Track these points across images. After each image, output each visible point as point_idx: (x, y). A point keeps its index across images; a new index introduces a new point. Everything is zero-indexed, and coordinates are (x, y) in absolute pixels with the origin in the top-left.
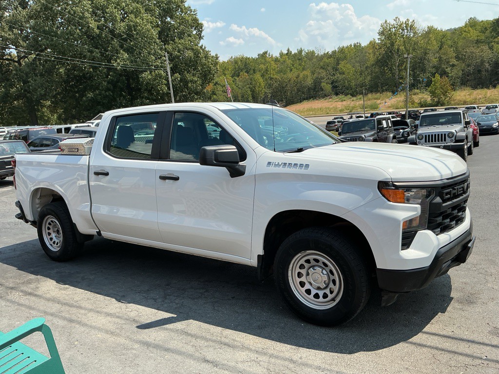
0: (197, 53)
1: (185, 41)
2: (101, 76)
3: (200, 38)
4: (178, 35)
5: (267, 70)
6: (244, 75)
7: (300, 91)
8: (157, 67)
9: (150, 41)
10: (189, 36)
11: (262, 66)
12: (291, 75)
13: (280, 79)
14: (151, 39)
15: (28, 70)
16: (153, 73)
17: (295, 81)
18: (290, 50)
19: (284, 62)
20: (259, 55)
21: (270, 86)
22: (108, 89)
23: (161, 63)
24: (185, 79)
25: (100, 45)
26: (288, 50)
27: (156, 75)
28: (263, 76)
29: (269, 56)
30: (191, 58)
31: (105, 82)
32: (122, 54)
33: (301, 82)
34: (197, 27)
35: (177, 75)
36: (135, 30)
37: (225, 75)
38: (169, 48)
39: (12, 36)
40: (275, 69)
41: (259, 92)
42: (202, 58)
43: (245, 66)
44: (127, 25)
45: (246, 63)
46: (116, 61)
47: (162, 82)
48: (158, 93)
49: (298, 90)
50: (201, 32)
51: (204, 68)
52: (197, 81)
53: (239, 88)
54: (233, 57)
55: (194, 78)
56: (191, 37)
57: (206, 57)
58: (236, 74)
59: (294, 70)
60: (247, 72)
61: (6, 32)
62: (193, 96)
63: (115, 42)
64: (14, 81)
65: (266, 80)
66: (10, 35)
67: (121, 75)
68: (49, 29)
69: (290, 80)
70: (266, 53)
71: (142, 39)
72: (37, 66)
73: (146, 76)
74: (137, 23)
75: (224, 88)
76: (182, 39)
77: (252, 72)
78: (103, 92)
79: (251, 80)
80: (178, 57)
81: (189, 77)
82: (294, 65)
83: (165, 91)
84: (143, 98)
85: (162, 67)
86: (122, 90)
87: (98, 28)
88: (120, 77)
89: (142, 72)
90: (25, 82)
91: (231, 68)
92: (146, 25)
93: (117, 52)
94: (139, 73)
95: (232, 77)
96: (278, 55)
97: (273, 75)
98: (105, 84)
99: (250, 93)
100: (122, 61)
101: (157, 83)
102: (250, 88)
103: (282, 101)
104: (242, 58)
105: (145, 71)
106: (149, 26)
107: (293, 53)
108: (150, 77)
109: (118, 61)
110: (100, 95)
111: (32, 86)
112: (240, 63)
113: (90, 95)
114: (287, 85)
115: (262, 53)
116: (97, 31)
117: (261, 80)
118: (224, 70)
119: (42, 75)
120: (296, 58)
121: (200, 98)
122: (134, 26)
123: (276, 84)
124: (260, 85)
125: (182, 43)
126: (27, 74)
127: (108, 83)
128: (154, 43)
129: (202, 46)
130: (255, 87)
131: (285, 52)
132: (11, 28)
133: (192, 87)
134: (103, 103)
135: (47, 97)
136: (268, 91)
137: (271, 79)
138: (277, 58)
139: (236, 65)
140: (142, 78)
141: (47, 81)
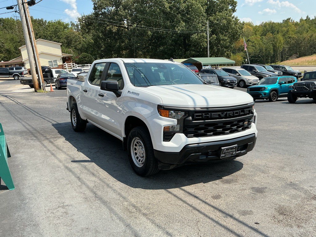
0: (229, 21)
1: (223, 14)
2: (168, 37)
3: (234, 11)
4: (219, 9)
5: (288, 31)
6: (270, 35)
7: (312, 47)
8: (202, 31)
9: (199, 15)
10: (226, 10)
11: (285, 29)
12: (306, 35)
13: (297, 38)
14: (200, 14)
15: (130, 33)
16: (199, 35)
17: (308, 39)
18: (309, 17)
19: (303, 25)
20: (283, 21)
21: (288, 43)
22: (171, 45)
23: (205, 28)
24: (219, 38)
25: (170, 18)
26: (307, 17)
27: (201, 36)
28: (284, 35)
29: (292, 21)
30: (225, 25)
31: (170, 40)
32: (182, 23)
33: (313, 40)
34: (232, 4)
35: (214, 36)
36: (191, 8)
37: (256, 34)
38: (212, 18)
39: (125, 14)
40: (294, 31)
41: (279, 47)
42: (232, 24)
43: (271, 28)
44: (187, 5)
45: (272, 26)
46: (178, 28)
47: (204, 40)
48: (201, 48)
49: (311, 46)
50: (235, 7)
51: (233, 31)
52: (227, 39)
53: (264, 44)
54: (264, 23)
55: (225, 38)
56: (227, 11)
57: (236, 24)
58: (264, 34)
59: (310, 31)
60: (273, 33)
61: (121, 12)
62: (223, 49)
63: (179, 16)
64: (124, 40)
65: (286, 38)
66: (123, 13)
67: (180, 36)
68: (143, 9)
69: (304, 39)
70: (289, 19)
71: (195, 13)
72: (135, 31)
73: (195, 36)
74: (193, 3)
75: (253, 44)
76: (221, 12)
77: (276, 32)
78: (169, 47)
79: (274, 38)
80: (217, 24)
81: (221, 37)
82: (310, 27)
83: (205, 46)
84: (191, 50)
85: (205, 31)
86: (180, 45)
87: (170, 8)
88: (180, 37)
89: (192, 34)
90: (130, 40)
91: (261, 30)
92: (197, 5)
93: (180, 22)
94: (191, 35)
95: (261, 36)
96: (298, 21)
97: (292, 35)
98: (170, 41)
99: (272, 47)
100: (181, 27)
101: (201, 41)
102: (272, 43)
103: (296, 53)
104: (270, 23)
105: (194, 34)
106: (200, 5)
107: (311, 19)
108: (197, 37)
109: (179, 27)
110: (167, 48)
111: (132, 43)
112: (268, 26)
113: (161, 48)
114: (302, 42)
115: (286, 19)
116: (169, 10)
117: (281, 38)
118: (256, 32)
119: (137, 36)
120: (313, 22)
121: (228, 50)
122: (191, 5)
123: (293, 42)
124: (280, 42)
125: (220, 15)
126: (130, 35)
127: (172, 41)
128: (202, 15)
129: (234, 16)
130: (276, 43)
131: (305, 18)
132: (124, 10)
133: (223, 43)
134: (169, 53)
135: (139, 49)
136: (286, 46)
137: (290, 38)
138: (297, 23)
139: (265, 28)
140: (192, 38)
141: (140, 40)
